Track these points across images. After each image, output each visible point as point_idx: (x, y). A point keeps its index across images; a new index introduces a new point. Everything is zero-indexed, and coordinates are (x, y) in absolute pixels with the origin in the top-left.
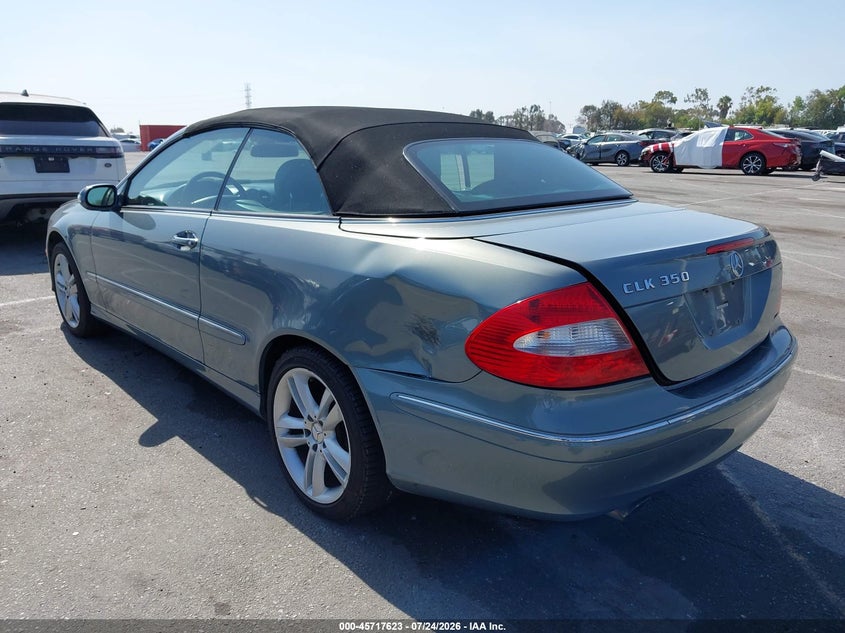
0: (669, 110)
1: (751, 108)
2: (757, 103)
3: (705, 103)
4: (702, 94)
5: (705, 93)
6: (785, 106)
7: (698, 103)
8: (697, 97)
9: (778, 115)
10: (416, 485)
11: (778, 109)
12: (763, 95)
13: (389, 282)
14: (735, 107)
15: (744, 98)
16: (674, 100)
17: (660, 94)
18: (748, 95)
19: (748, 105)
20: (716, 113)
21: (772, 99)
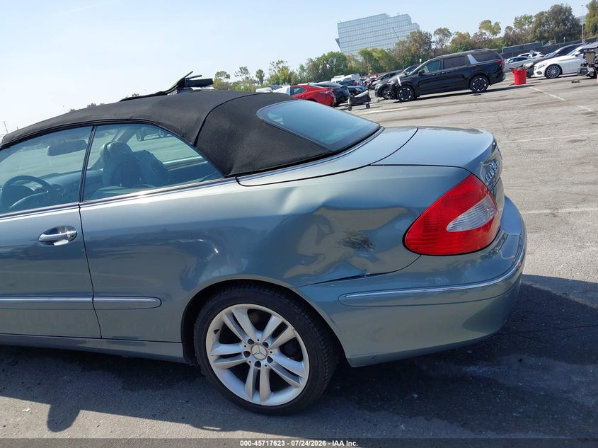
0: (227, 82)
1: (276, 75)
2: (279, 71)
3: (248, 76)
4: (244, 70)
5: (245, 69)
6: (295, 71)
7: (244, 77)
8: (242, 73)
9: (293, 77)
10: (374, 357)
11: (292, 73)
12: (281, 66)
13: (317, 213)
14: (267, 76)
15: (270, 70)
16: (228, 77)
17: (219, 74)
18: (272, 67)
19: (274, 73)
20: (255, 82)
21: (286, 68)
